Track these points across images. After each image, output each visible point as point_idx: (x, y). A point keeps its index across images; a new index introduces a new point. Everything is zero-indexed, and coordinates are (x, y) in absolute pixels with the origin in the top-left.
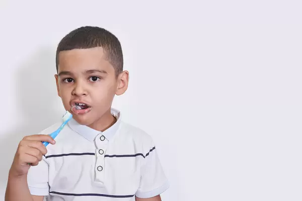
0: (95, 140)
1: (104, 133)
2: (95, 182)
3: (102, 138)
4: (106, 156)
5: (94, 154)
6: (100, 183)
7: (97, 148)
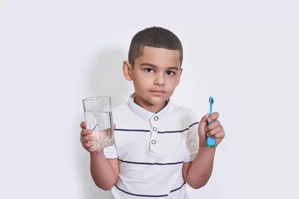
0: (150, 120)
1: (157, 115)
2: (150, 153)
3: (156, 119)
4: (158, 133)
5: (149, 131)
6: (154, 154)
7: (151, 126)
